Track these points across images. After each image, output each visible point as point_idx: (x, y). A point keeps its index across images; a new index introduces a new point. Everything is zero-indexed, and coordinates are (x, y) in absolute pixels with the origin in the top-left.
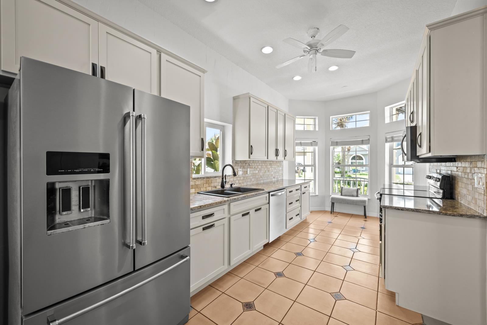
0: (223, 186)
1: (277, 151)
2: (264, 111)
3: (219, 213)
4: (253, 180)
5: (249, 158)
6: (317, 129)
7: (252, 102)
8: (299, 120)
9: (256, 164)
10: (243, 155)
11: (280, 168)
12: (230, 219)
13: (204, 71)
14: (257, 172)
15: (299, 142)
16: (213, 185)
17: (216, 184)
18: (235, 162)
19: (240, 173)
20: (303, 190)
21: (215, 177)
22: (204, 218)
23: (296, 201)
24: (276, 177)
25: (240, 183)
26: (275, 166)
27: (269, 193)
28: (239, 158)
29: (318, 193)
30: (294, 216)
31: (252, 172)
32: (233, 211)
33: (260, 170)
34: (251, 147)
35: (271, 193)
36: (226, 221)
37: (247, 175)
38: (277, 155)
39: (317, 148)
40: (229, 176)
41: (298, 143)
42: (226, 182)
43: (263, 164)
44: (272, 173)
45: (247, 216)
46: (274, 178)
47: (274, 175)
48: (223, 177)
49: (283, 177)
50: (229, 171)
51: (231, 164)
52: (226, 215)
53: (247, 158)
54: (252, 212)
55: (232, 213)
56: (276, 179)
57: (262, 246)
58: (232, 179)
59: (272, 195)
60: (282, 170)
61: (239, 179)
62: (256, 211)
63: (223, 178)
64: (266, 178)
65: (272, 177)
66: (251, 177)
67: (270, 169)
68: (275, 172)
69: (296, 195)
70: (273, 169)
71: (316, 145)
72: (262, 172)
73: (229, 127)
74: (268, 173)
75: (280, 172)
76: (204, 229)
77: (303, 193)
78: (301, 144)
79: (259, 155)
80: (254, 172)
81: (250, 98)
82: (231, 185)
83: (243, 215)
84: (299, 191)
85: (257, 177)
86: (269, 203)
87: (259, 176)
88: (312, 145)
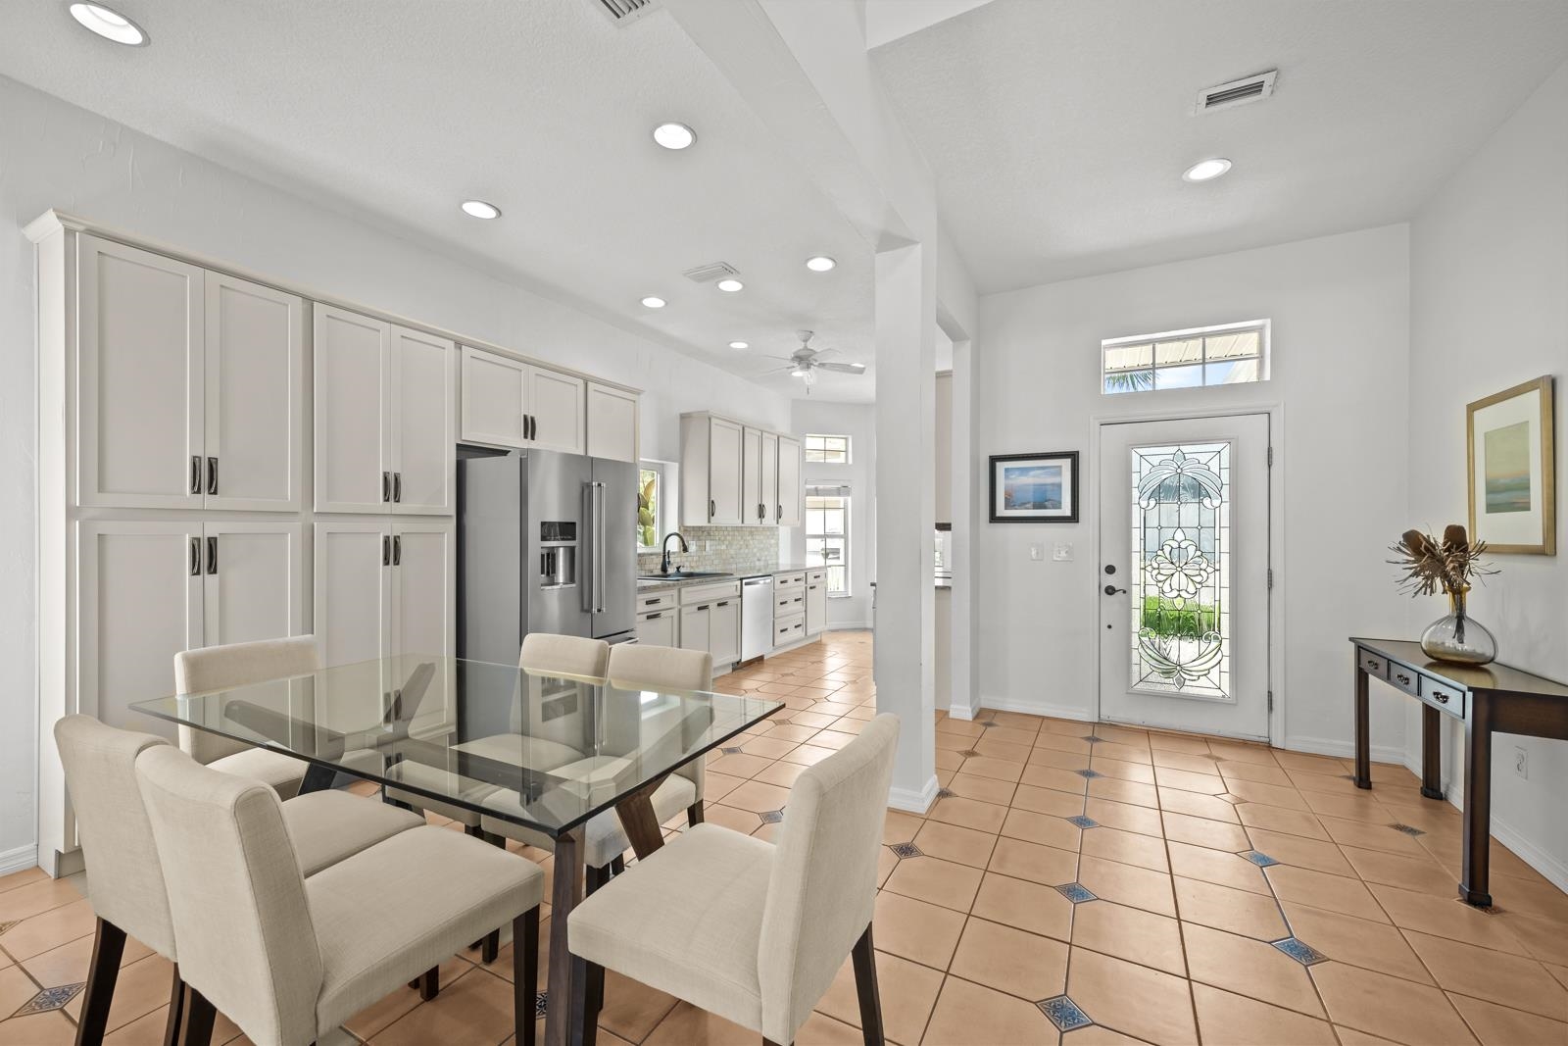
0: (664, 569)
1: (761, 508)
2: (735, 436)
3: (667, 599)
4: (716, 562)
5: (709, 522)
6: (850, 462)
7: (713, 426)
8: (813, 442)
9: (721, 533)
10: (696, 518)
11: (773, 541)
12: (680, 611)
13: (638, 392)
14: (724, 547)
15: (813, 487)
16: (647, 567)
17: (652, 567)
18: (687, 529)
19: (693, 547)
20: (811, 581)
21: (651, 554)
22: (648, 603)
23: (796, 600)
24: (763, 558)
25: (692, 567)
26: (762, 537)
27: (741, 579)
28: (690, 522)
29: (852, 592)
30: (790, 626)
31: (714, 548)
32: (685, 599)
33: (730, 544)
34: (712, 504)
35: (744, 581)
36: (674, 613)
37: (704, 553)
38: (761, 515)
39: (849, 499)
40: (674, 553)
41: (810, 490)
42: (669, 562)
43: (736, 533)
44: (755, 550)
45: (705, 612)
46: (759, 560)
47: (758, 554)
48: (666, 554)
49: (778, 558)
50: (674, 545)
51: (677, 532)
52: (675, 604)
53: (703, 522)
54: (713, 606)
55: (683, 602)
56: (762, 563)
57: (728, 665)
58: (678, 560)
59: (746, 584)
60: (777, 544)
61: (690, 559)
62: (719, 605)
63: (664, 556)
64: (741, 560)
65: (756, 559)
66: (713, 558)
67: (751, 542)
68: (762, 549)
69: (797, 589)
70: (756, 542)
71: (848, 494)
72: (734, 547)
73: (673, 469)
74: (746, 551)
75: (772, 549)
76: (648, 617)
77: (811, 588)
78: (817, 492)
79: (726, 516)
80: (718, 547)
81: (710, 419)
82: (678, 568)
83: (699, 609)
84: (802, 583)
85: (724, 557)
86: (741, 596)
87: (729, 556)
88: (839, 494)
